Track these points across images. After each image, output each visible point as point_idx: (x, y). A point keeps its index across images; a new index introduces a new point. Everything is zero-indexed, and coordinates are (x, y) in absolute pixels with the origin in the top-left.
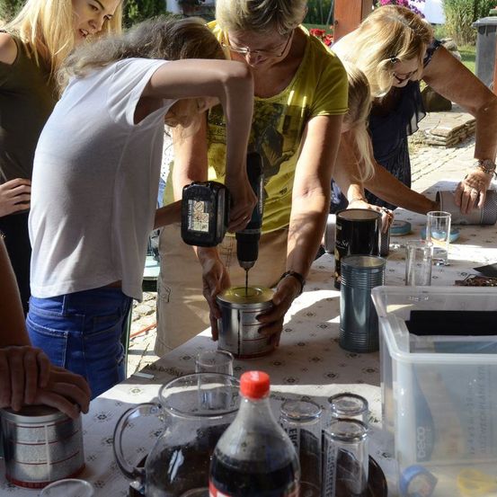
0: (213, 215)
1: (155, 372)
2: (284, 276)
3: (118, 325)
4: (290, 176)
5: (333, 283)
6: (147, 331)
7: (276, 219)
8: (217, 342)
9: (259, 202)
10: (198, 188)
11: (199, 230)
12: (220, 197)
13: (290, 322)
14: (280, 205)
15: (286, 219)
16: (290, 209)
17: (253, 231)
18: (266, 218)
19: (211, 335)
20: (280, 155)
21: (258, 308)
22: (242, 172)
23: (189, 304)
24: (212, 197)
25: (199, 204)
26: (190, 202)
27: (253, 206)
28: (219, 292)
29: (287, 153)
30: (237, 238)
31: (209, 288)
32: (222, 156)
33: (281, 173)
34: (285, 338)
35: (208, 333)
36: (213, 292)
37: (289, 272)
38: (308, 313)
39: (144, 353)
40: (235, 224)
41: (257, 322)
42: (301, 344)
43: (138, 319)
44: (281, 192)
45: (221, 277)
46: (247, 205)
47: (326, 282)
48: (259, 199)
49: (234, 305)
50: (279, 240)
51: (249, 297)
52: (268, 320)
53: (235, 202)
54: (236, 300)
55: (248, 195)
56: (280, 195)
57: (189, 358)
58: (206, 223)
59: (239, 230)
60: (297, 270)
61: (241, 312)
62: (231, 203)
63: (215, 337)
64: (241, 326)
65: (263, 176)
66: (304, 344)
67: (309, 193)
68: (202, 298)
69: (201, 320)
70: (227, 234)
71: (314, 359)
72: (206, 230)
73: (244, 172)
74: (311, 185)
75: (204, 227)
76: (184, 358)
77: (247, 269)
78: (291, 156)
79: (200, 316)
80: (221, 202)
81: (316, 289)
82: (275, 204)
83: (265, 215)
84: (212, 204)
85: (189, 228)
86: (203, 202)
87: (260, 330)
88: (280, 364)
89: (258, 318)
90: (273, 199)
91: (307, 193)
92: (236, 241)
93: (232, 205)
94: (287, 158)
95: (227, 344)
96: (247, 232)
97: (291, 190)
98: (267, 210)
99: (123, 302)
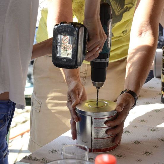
0: (75, 46)
1: (31, 161)
2: (122, 93)
3: (4, 128)
4: (129, 22)
5: (160, 99)
6: (22, 135)
7: (119, 52)
8: (76, 140)
9: (108, 39)
10: (65, 27)
11: (65, 56)
12: (80, 33)
13: (129, 126)
14: (122, 42)
15: (125, 52)
16: (128, 45)
17: (103, 60)
18: (112, 51)
19: (71, 136)
20: (123, 7)
21: (106, 115)
22: (96, 17)
23: (55, 113)
24: (75, 33)
25: (65, 38)
26: (59, 36)
27: (103, 42)
28: (77, 104)
29: (128, 6)
30: (91, 65)
31: (71, 101)
32: (81, 8)
33: (123, 20)
34: (125, 138)
35: (69, 134)
36: (73, 103)
37: (126, 90)
38: (142, 120)
39: (20, 151)
40: (90, 55)
41: (105, 126)
42: (137, 143)
43: (15, 126)
44: (123, 32)
45: (81, 94)
46: (99, 40)
47: (154, 98)
48: (108, 37)
49: (88, 113)
50: (121, 68)
51: (99, 108)
52: (113, 124)
53: (91, 37)
54: (90, 109)
55: (100, 33)
56: (122, 35)
57: (56, 151)
58: (70, 51)
59: (93, 59)
60: (132, 89)
61: (93, 118)
62: (88, 38)
63: (75, 137)
64: (93, 129)
65: (111, 20)
66: (138, 143)
67: (143, 34)
68: (66, 108)
69: (64, 124)
70: (85, 62)
71: (146, 153)
72: (70, 56)
73: (97, 16)
74: (144, 28)
75: (68, 54)
76: (52, 152)
77: (98, 88)
78: (130, 8)
79: (63, 121)
80: (81, 37)
81: (147, 103)
82: (119, 41)
83: (112, 49)
84: (74, 38)
85: (58, 55)
86: (68, 37)
87: (107, 132)
88: (121, 156)
89: (106, 122)
90: (117, 37)
91: (141, 34)
92: (90, 67)
93: (89, 40)
94: (128, 9)
95: (83, 141)
96: (99, 61)
97: (130, 31)
98: (113, 45)
99: (8, 111)
